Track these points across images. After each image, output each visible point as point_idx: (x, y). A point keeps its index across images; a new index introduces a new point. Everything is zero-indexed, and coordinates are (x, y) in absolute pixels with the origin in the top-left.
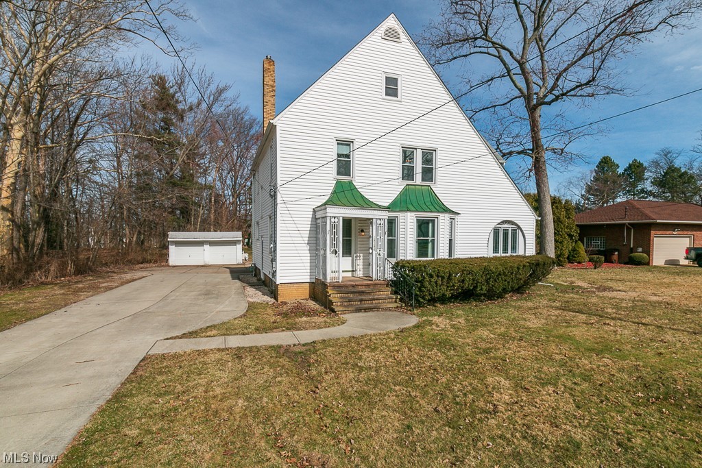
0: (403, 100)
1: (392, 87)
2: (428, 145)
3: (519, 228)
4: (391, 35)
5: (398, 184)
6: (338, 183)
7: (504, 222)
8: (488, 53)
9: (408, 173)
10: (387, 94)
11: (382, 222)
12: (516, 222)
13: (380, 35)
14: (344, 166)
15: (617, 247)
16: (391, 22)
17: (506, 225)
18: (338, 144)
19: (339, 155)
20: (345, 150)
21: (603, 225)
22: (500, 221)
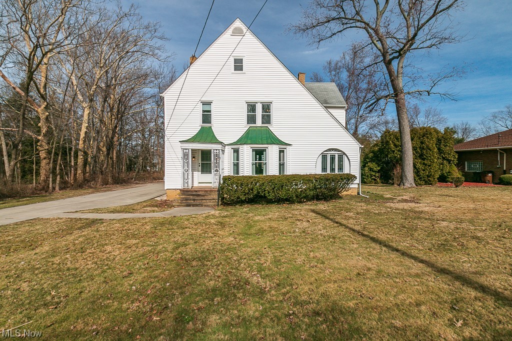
0: (246, 72)
1: (238, 65)
2: (266, 100)
3: (344, 154)
4: (238, 32)
5: (243, 127)
6: (202, 128)
7: (330, 150)
8: (356, 27)
9: (251, 119)
10: (235, 70)
11: (218, 151)
12: (341, 149)
13: (230, 33)
14: (207, 117)
15: (492, 170)
16: (238, 24)
17: (333, 152)
18: (203, 104)
19: (204, 111)
20: (207, 108)
21: (479, 151)
22: (326, 149)
